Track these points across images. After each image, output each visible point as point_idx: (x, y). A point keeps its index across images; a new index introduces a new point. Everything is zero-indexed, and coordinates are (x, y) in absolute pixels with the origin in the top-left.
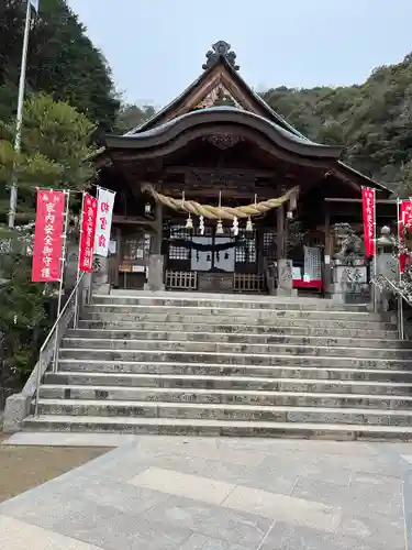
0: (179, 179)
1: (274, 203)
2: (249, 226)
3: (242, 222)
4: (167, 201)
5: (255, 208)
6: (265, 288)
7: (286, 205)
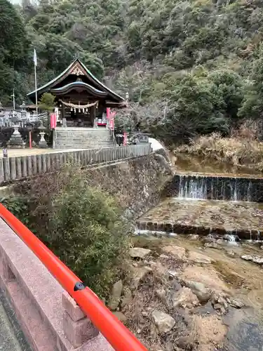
0: (69, 98)
1: (93, 104)
2: (87, 110)
3: (85, 109)
4: (66, 104)
5: (88, 105)
6: (91, 125)
7: (96, 105)
